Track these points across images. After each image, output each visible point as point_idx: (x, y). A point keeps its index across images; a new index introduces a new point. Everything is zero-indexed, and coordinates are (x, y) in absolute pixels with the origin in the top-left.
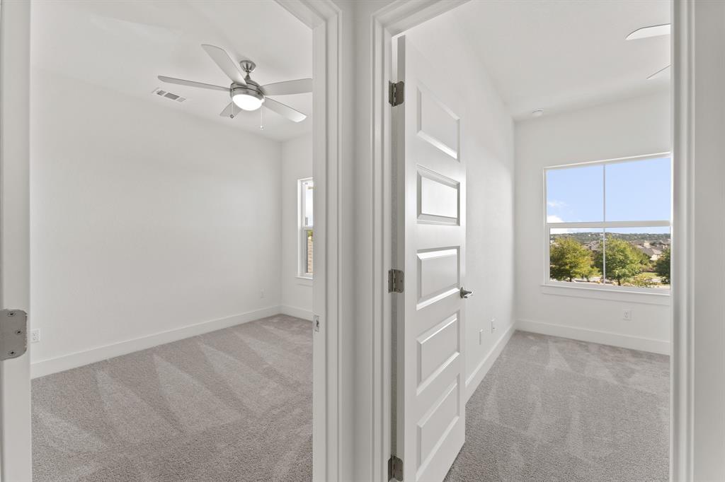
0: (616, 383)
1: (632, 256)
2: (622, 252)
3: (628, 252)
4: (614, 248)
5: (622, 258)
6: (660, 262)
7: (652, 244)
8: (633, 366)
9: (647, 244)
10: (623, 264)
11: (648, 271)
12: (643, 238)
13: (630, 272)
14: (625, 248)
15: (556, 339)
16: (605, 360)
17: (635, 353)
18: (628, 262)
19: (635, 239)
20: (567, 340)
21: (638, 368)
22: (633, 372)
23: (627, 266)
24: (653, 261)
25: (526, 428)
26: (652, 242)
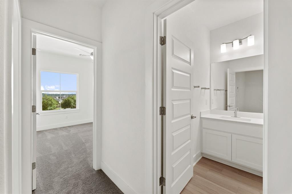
0: (68, 134)
1: (54, 102)
2: (51, 101)
3: (53, 101)
4: (47, 99)
5: (50, 103)
6: (62, 103)
7: (59, 98)
8: (70, 129)
9: (57, 98)
10: (51, 105)
11: (58, 107)
12: (55, 96)
13: (53, 108)
14: (51, 99)
15: (46, 131)
16: (63, 130)
17: (69, 127)
18: (53, 104)
19: (53, 96)
20: (50, 130)
21: (71, 129)
22: (70, 130)
23: (52, 106)
24: (60, 104)
25: (52, 152)
26: (59, 97)
